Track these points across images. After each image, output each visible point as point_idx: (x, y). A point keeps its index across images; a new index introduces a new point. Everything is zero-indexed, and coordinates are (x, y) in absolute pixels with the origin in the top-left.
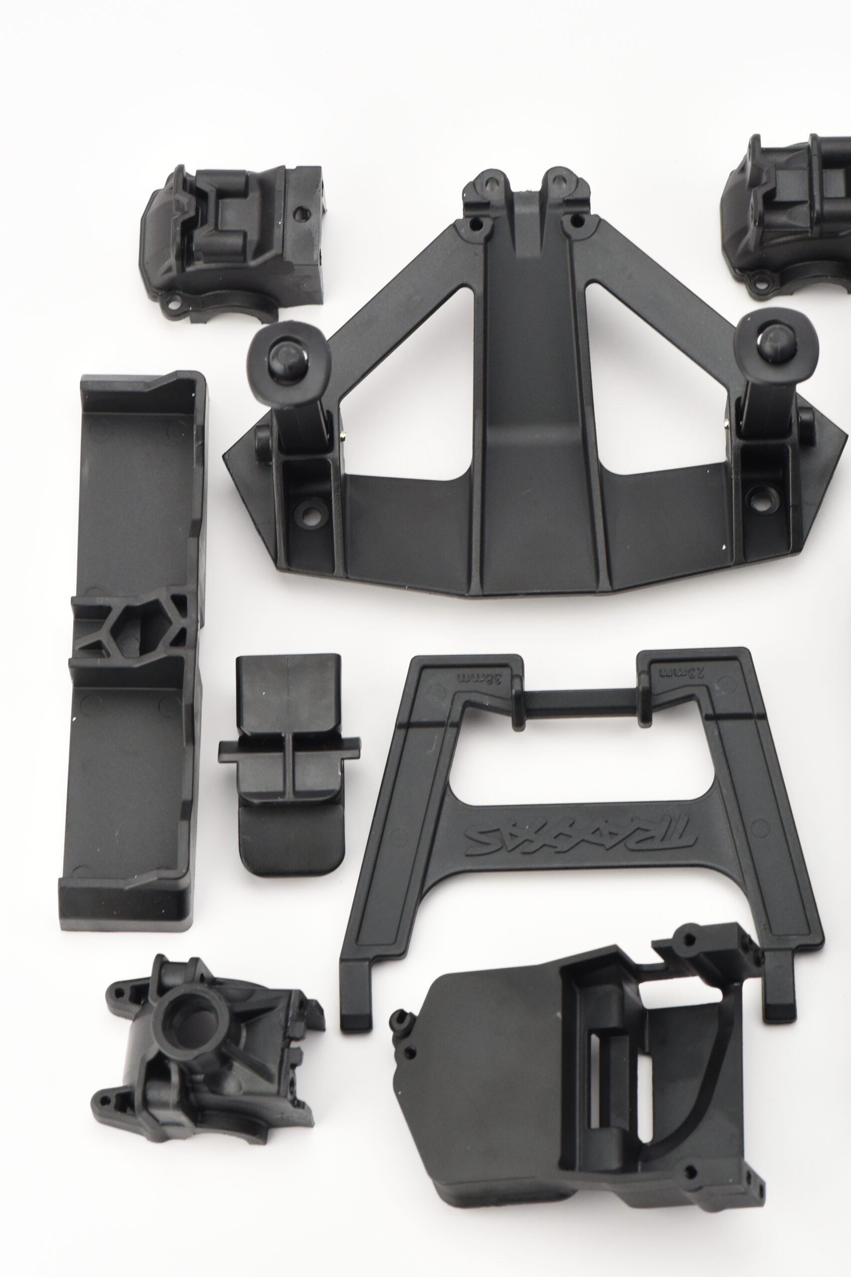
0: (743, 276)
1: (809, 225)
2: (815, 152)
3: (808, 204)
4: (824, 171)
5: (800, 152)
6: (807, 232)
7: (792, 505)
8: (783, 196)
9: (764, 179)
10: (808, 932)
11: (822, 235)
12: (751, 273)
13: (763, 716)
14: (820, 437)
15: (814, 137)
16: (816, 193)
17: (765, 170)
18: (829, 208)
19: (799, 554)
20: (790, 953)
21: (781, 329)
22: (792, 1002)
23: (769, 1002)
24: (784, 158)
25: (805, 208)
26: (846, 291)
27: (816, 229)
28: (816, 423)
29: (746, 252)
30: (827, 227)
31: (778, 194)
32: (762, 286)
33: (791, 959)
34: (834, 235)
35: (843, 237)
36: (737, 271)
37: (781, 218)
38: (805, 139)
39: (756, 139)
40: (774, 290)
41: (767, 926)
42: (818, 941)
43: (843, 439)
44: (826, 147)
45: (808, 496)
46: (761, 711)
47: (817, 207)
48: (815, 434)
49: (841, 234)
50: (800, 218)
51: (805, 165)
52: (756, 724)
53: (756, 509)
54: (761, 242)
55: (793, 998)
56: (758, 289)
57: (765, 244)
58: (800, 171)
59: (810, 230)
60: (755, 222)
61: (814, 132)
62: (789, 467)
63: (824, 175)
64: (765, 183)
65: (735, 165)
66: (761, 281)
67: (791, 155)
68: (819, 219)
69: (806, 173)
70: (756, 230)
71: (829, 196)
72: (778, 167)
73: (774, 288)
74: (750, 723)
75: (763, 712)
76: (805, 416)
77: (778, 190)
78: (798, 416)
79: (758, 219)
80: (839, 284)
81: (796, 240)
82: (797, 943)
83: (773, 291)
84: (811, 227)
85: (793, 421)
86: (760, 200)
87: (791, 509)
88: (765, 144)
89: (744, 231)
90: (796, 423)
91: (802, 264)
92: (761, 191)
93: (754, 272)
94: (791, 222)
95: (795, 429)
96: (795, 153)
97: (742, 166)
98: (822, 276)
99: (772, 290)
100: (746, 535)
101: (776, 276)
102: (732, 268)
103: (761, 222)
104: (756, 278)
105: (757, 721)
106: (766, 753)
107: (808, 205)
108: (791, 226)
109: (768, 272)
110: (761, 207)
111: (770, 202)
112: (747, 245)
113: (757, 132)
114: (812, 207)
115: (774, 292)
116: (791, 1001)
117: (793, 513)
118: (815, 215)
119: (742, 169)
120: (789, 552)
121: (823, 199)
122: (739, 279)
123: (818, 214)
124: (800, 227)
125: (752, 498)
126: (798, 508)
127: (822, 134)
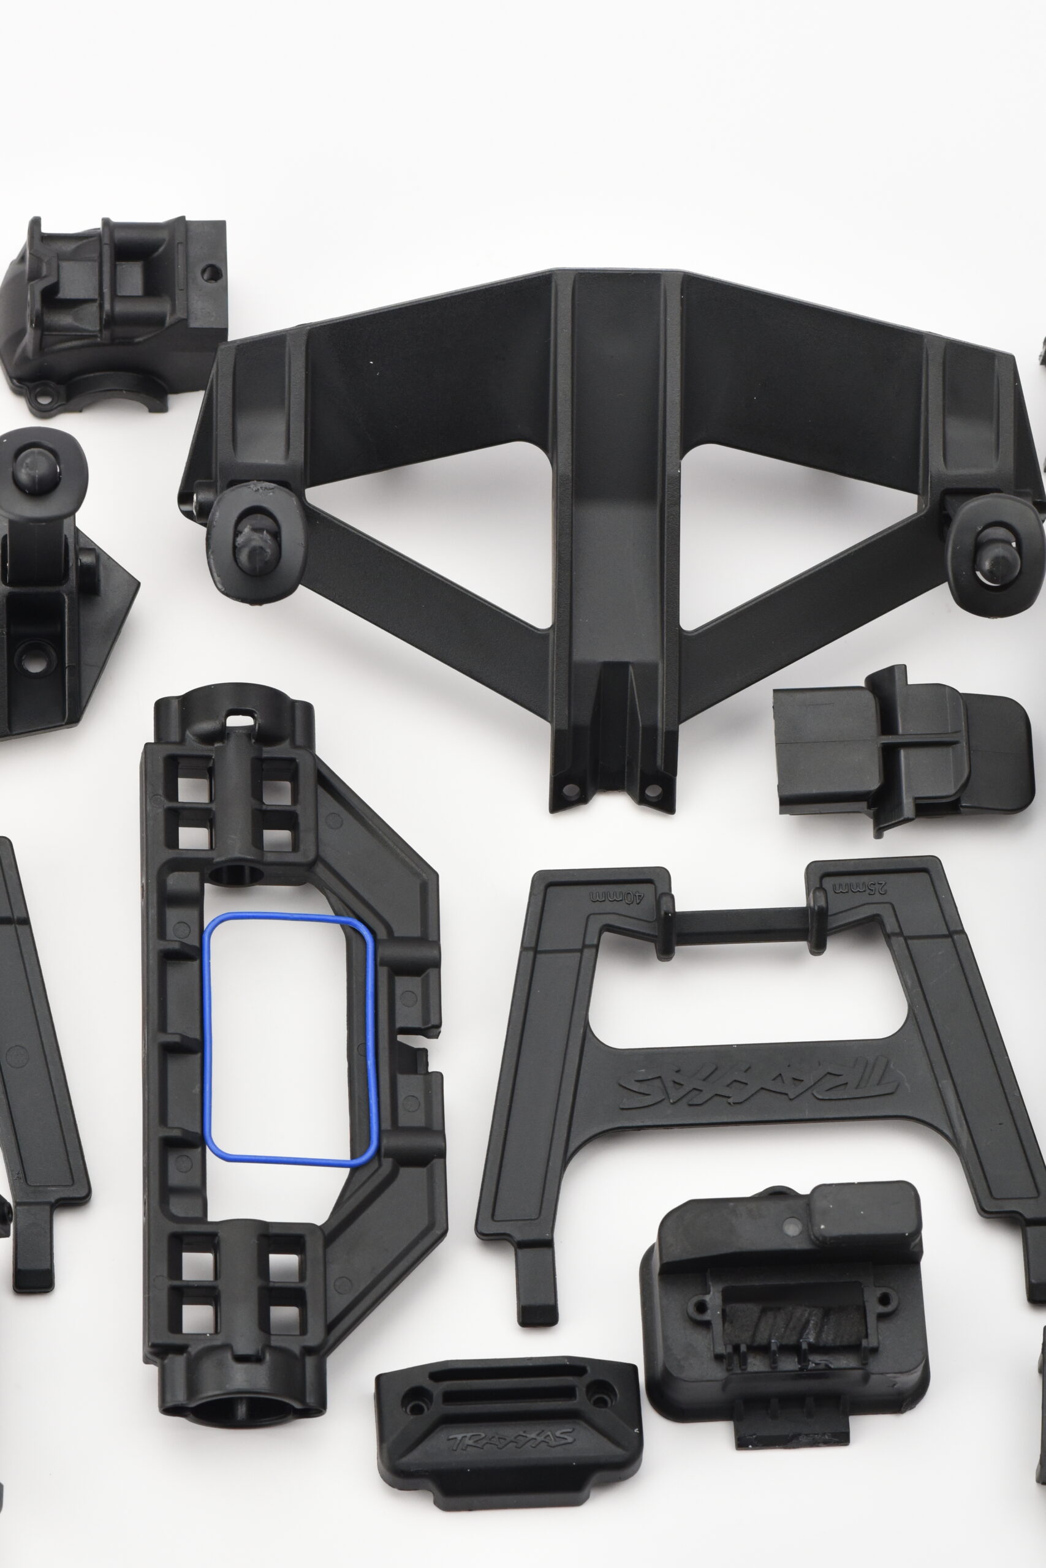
0: (21, 388)
1: (98, 328)
2: (106, 240)
3: (98, 302)
4: (118, 263)
5: (91, 239)
6: (96, 336)
7: (68, 666)
8: (67, 292)
9: (44, 272)
10: (72, 1183)
11: (113, 341)
12: (31, 385)
13: (26, 921)
14: (106, 585)
15: (106, 222)
16: (106, 291)
17: (46, 260)
18: (121, 308)
19: (76, 726)
20: (48, 1208)
21: (40, 453)
22: (47, 1267)
23: (20, 1267)
24: (71, 247)
25: (94, 308)
26: (146, 409)
27: (106, 333)
28: (101, 568)
29: (24, 359)
30: (120, 331)
31: (61, 289)
32: (44, 401)
33: (49, 1214)
34: (128, 342)
35: (139, 343)
36: (15, 381)
37: (65, 319)
38: (98, 225)
39: (36, 223)
40: (59, 406)
41: (21, 1175)
42: (83, 1194)
43: (134, 588)
44: (119, 235)
45: (89, 655)
46: (23, 915)
47: (107, 306)
48: (99, 581)
49: (137, 340)
50: (88, 320)
51: (96, 255)
52: (16, 931)
53: (27, 670)
54: (41, 347)
55: (49, 1263)
56: (39, 403)
57: (46, 350)
58: (90, 263)
59: (99, 335)
60: (31, 324)
61: (106, 216)
62: (65, 619)
63: (119, 268)
64: (45, 277)
65: (15, 255)
66: (44, 394)
67: (80, 243)
68: (110, 322)
69: (96, 264)
70: (33, 332)
71: (124, 294)
72: (61, 257)
73: (59, 404)
74: (9, 929)
75: (25, 916)
76: (87, 559)
77: (61, 285)
78: (77, 558)
79: (34, 319)
80: (137, 400)
81: (82, 346)
82: (57, 1196)
83: (56, 408)
84: (101, 331)
85: (71, 564)
86: (38, 297)
87: (67, 670)
88: (46, 228)
89: (20, 334)
90: (74, 567)
91: (92, 375)
92: (40, 285)
93: (33, 384)
94: (76, 324)
95: (73, 575)
96: (85, 241)
97: (21, 255)
98: (116, 390)
99: (57, 405)
100: (12, 702)
101: (62, 389)
102: (8, 378)
103: (39, 323)
104: (38, 390)
105: (17, 926)
106: (27, 965)
107: (97, 304)
108: (77, 329)
109: (52, 384)
110: (38, 305)
111: (51, 298)
112: (24, 350)
113: (37, 215)
114: (101, 306)
115: (59, 408)
116: (45, 1266)
117: (69, 676)
118: (104, 317)
119: (22, 258)
120: (64, 723)
121: (114, 295)
122: (17, 391)
123: (107, 316)
124: (90, 332)
125: (23, 658)
126: (76, 670)
127: (116, 218)
